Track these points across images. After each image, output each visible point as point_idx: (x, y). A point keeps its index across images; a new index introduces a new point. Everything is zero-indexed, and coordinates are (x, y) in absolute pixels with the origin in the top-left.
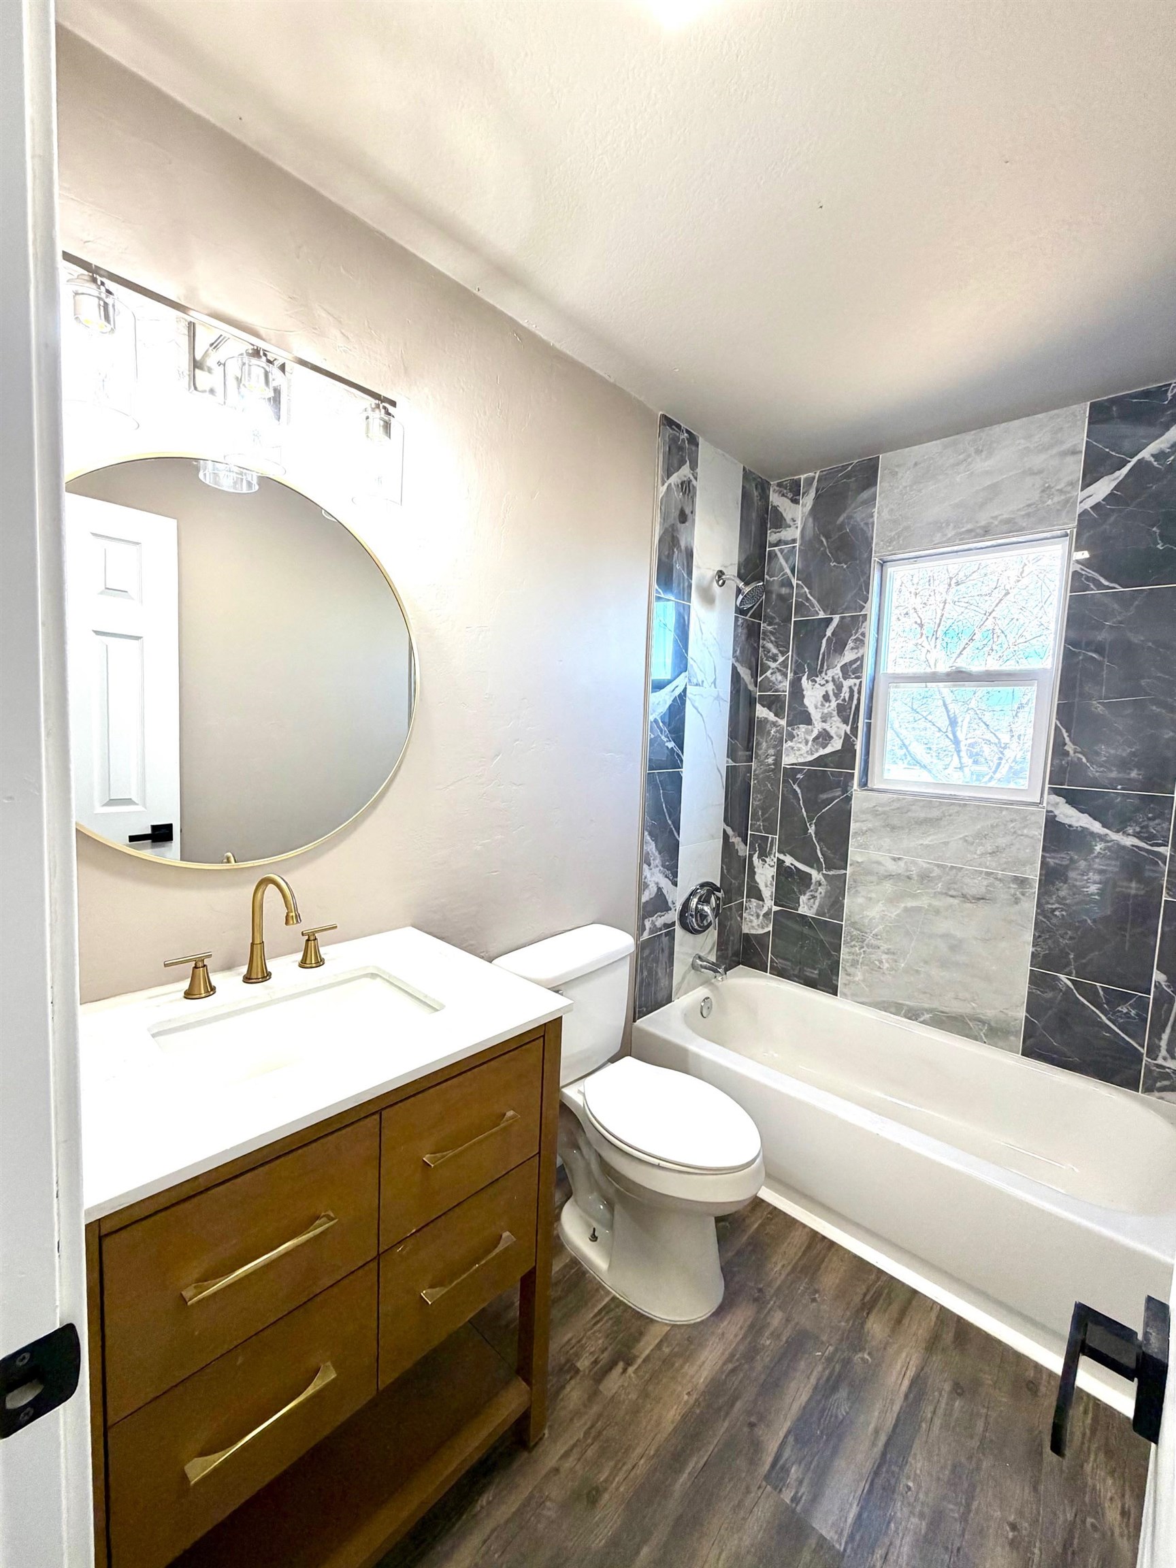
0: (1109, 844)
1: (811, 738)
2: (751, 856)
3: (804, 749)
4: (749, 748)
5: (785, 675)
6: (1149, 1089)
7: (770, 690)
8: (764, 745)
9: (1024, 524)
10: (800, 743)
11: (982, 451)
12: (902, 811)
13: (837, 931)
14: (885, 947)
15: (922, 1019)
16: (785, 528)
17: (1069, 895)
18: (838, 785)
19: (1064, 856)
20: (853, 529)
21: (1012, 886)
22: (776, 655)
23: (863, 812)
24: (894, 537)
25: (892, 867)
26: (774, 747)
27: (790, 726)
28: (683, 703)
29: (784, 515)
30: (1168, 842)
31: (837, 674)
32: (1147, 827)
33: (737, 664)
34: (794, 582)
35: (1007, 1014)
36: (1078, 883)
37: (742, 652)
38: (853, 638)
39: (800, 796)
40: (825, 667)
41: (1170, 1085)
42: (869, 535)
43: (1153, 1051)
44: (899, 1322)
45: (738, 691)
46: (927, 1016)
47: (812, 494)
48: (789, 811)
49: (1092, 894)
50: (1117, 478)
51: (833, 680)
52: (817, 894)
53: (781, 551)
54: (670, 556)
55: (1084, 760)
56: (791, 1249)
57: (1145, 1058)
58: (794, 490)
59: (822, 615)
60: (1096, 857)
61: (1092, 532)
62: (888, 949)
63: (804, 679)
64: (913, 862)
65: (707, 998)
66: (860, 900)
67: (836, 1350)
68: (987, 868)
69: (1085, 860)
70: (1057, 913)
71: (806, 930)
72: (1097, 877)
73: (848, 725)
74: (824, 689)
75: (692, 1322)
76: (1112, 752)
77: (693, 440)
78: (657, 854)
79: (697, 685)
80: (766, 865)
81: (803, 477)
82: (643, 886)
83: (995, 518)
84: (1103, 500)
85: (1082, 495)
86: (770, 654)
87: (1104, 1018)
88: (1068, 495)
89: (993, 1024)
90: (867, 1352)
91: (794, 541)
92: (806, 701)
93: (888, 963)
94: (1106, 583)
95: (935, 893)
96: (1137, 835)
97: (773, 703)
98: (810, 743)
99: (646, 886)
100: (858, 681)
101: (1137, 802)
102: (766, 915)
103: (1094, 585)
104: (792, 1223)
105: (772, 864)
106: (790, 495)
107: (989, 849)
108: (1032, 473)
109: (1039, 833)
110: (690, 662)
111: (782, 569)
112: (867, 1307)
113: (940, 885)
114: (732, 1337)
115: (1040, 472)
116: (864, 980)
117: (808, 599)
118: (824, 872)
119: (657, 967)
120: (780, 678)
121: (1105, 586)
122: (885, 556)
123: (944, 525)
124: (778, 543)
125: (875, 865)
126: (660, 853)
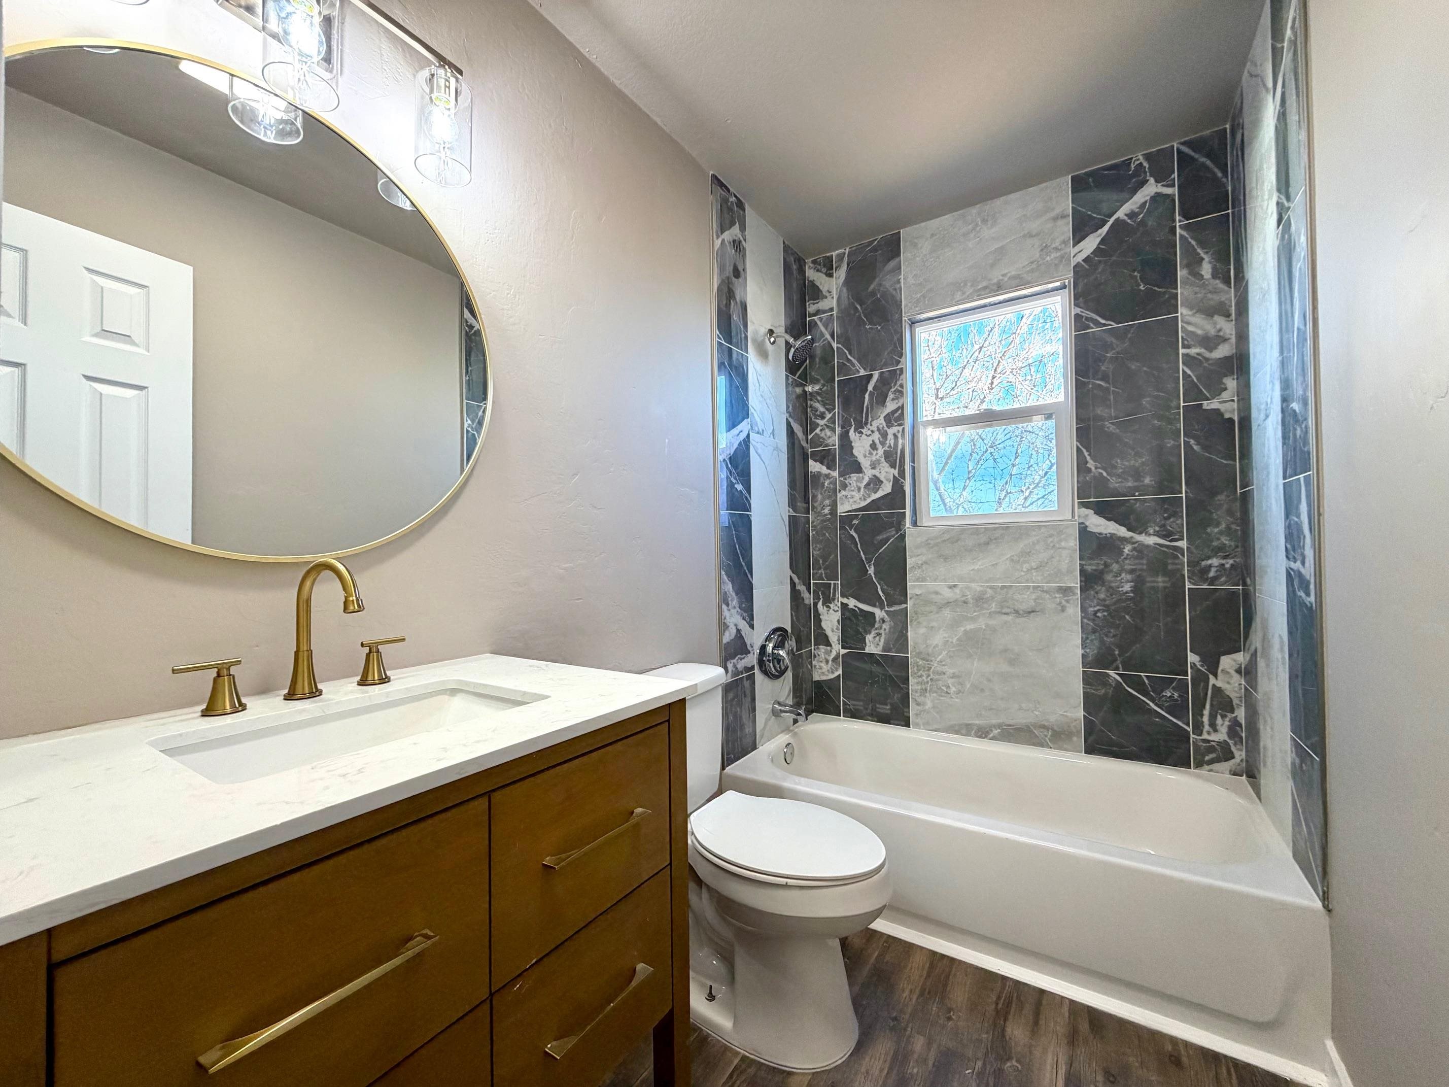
0: (1136, 545)
1: (862, 485)
2: (815, 604)
3: (857, 496)
4: (806, 500)
5: (834, 430)
6: (1199, 765)
7: (820, 446)
8: (820, 497)
9: (1030, 279)
10: (853, 491)
11: (987, 221)
12: (955, 540)
13: (904, 664)
14: (950, 671)
15: (991, 735)
16: (822, 299)
17: (1108, 597)
18: (891, 525)
19: (1099, 562)
20: (884, 295)
21: (1057, 595)
22: (824, 413)
23: (918, 547)
24: (920, 298)
25: (948, 594)
26: (829, 497)
27: (842, 476)
28: (748, 448)
29: (821, 287)
30: (1183, 536)
31: (881, 424)
32: (1164, 526)
33: (790, 420)
34: (835, 345)
35: (1066, 716)
36: (1113, 585)
37: (794, 407)
38: (893, 390)
39: (857, 540)
40: (870, 419)
41: (1216, 758)
42: (898, 298)
43: (1198, 728)
44: (1036, 1023)
45: (793, 444)
46: (996, 732)
47: (844, 267)
48: (850, 556)
49: (1127, 593)
50: (1101, 235)
51: (878, 429)
52: (882, 631)
53: (821, 319)
54: (728, 305)
55: (1105, 474)
56: (915, 972)
57: (1192, 736)
58: (828, 267)
59: (862, 373)
60: (1126, 559)
61: (1086, 281)
62: (954, 673)
63: (852, 433)
64: (968, 588)
65: (789, 744)
66: (922, 630)
67: (984, 1064)
68: (1033, 582)
69: (1117, 562)
70: (1099, 614)
71: (875, 668)
72: (1129, 577)
73: (895, 469)
74: (870, 438)
75: (832, 1066)
76: (1126, 463)
77: (740, 205)
78: (734, 594)
79: (758, 433)
80: (831, 611)
81: (834, 254)
82: (723, 626)
83: (1004, 275)
84: (1092, 253)
85: (1074, 251)
86: (818, 413)
87: (1151, 704)
88: (1062, 252)
89: (1056, 728)
90: (1015, 1059)
91: (832, 309)
92: (855, 452)
93: (955, 687)
94: (1103, 321)
95: (990, 613)
96: (1157, 534)
97: (825, 457)
98: (862, 490)
99: (727, 627)
100: (900, 428)
101: (1153, 504)
102: (835, 659)
103: (1093, 324)
104: (909, 948)
105: (836, 608)
106: (824, 270)
107: (1034, 565)
108: (1031, 236)
109: (1073, 543)
110: (751, 410)
111: (822, 335)
112: (1002, 1014)
113: (993, 605)
114: (877, 1073)
115: (1037, 235)
116: (934, 707)
117: (849, 360)
118: (886, 609)
119: (741, 711)
120: (829, 433)
121: (1101, 323)
122: (912, 315)
123: (962, 284)
124: (818, 312)
125: (933, 596)
126: (737, 594)
